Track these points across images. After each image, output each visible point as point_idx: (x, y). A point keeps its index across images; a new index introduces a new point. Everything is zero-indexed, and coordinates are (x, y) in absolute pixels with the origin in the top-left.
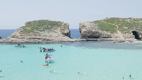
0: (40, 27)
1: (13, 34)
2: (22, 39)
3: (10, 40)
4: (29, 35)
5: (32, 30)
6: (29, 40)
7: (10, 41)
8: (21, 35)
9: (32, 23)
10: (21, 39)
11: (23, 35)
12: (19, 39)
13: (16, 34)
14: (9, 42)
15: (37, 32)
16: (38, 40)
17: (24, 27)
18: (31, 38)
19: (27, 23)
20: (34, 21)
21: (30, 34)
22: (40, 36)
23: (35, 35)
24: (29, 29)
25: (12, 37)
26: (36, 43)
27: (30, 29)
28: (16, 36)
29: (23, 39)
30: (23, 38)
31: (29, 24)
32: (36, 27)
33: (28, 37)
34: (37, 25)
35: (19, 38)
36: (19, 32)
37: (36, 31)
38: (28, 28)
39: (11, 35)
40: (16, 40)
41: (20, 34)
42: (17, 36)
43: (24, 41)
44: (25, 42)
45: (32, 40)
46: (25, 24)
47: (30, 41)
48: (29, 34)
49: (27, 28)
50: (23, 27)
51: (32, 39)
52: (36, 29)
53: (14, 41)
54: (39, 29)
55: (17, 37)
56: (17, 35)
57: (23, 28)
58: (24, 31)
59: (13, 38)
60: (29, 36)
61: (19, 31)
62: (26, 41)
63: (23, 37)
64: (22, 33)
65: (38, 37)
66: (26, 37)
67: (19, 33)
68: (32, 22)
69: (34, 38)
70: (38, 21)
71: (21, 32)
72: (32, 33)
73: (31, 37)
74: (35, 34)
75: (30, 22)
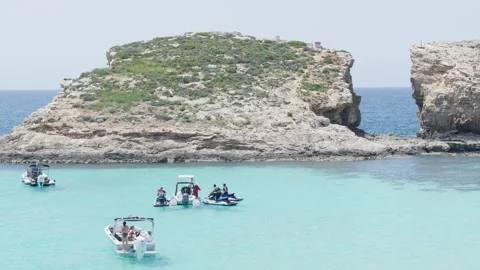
0: (189, 75)
1: (43, 112)
2: (90, 136)
3: (23, 146)
4: (130, 119)
5: (146, 92)
6: (130, 147)
7: (22, 149)
8: (87, 119)
9: (148, 51)
10: (82, 136)
11: (94, 114)
12: (73, 141)
13: (60, 113)
14: (17, 156)
15: (175, 98)
16: (176, 144)
17: (103, 73)
18: (138, 135)
19: (117, 49)
20: (158, 41)
21: (135, 110)
22: (188, 120)
23: (158, 117)
24: (127, 84)
25: (36, 130)
26: (164, 161)
27: (132, 85)
28: (59, 124)
29: (96, 139)
30: (95, 133)
31: (127, 55)
32: (169, 70)
33: (123, 128)
34: (172, 64)
35: (76, 135)
36: (75, 101)
37: (164, 98)
38: (122, 80)
39: (31, 117)
40: (58, 146)
41: (78, 113)
42: (64, 119)
43: (102, 151)
44: (108, 155)
45: (143, 147)
46: (110, 58)
47: (130, 151)
48: (126, 109)
49: (115, 77)
50: (96, 71)
51: (142, 139)
52: (164, 82)
53: (48, 152)
54: (183, 85)
55: (64, 130)
56: (65, 115)
57: (94, 81)
58: (99, 93)
59: (39, 135)
60: (130, 125)
61: (73, 94)
62: (110, 147)
63: (94, 126)
64: (88, 103)
65: (175, 130)
66: (109, 130)
67: (76, 106)
68: (147, 45)
69: (157, 136)
70: (180, 39)
71: (87, 98)
72: (144, 106)
73: (138, 129)
74: (159, 110)
75: (136, 45)
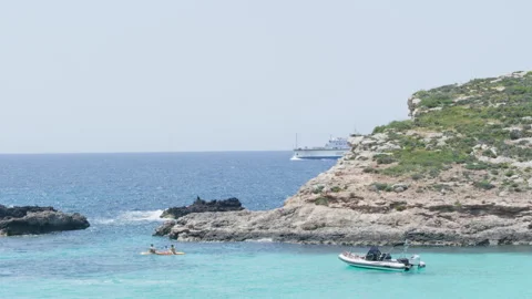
0: (519, 128)
1: (325, 178)
2: (386, 210)
3: (299, 223)
4: (439, 188)
5: (460, 151)
6: (439, 224)
7: (298, 225)
8: (382, 188)
9: (462, 97)
10: (376, 211)
11: (391, 181)
12: (364, 216)
13: (347, 179)
14: (291, 236)
15: (499, 160)
16: (501, 220)
17: (403, 126)
18: (450, 208)
19: (422, 95)
20: (476, 83)
21: (445, 175)
22: (516, 189)
23: (476, 185)
24: (434, 141)
25: (316, 201)
26: (484, 243)
27: (441, 142)
28: (345, 194)
29: (394, 213)
30: (392, 206)
31: (435, 104)
32: (491, 123)
33: (430, 200)
34: (495, 114)
35: (368, 209)
36: (366, 164)
37: (485, 159)
38: (429, 135)
39: (310, 184)
40: (343, 223)
41: (370, 179)
42: (352, 188)
43: (401, 230)
44: (410, 236)
45: (457, 225)
46: (412, 107)
47: (439, 230)
48: (433, 175)
49: (420, 131)
50: (394, 124)
51: (455, 214)
52: (484, 138)
53: (331, 231)
54: (511, 142)
55: (352, 201)
56: (353, 182)
57: (392, 138)
58: (398, 154)
59: (319, 209)
60: (438, 195)
61: (365, 154)
62: (413, 225)
63: (391, 197)
64: (384, 167)
65: (498, 202)
66: (411, 202)
67: (367, 171)
68: (462, 90)
69: (475, 210)
70: (506, 81)
71: (382, 160)
72: (457, 169)
73: (450, 200)
74: (478, 175)
75: (447, 89)
